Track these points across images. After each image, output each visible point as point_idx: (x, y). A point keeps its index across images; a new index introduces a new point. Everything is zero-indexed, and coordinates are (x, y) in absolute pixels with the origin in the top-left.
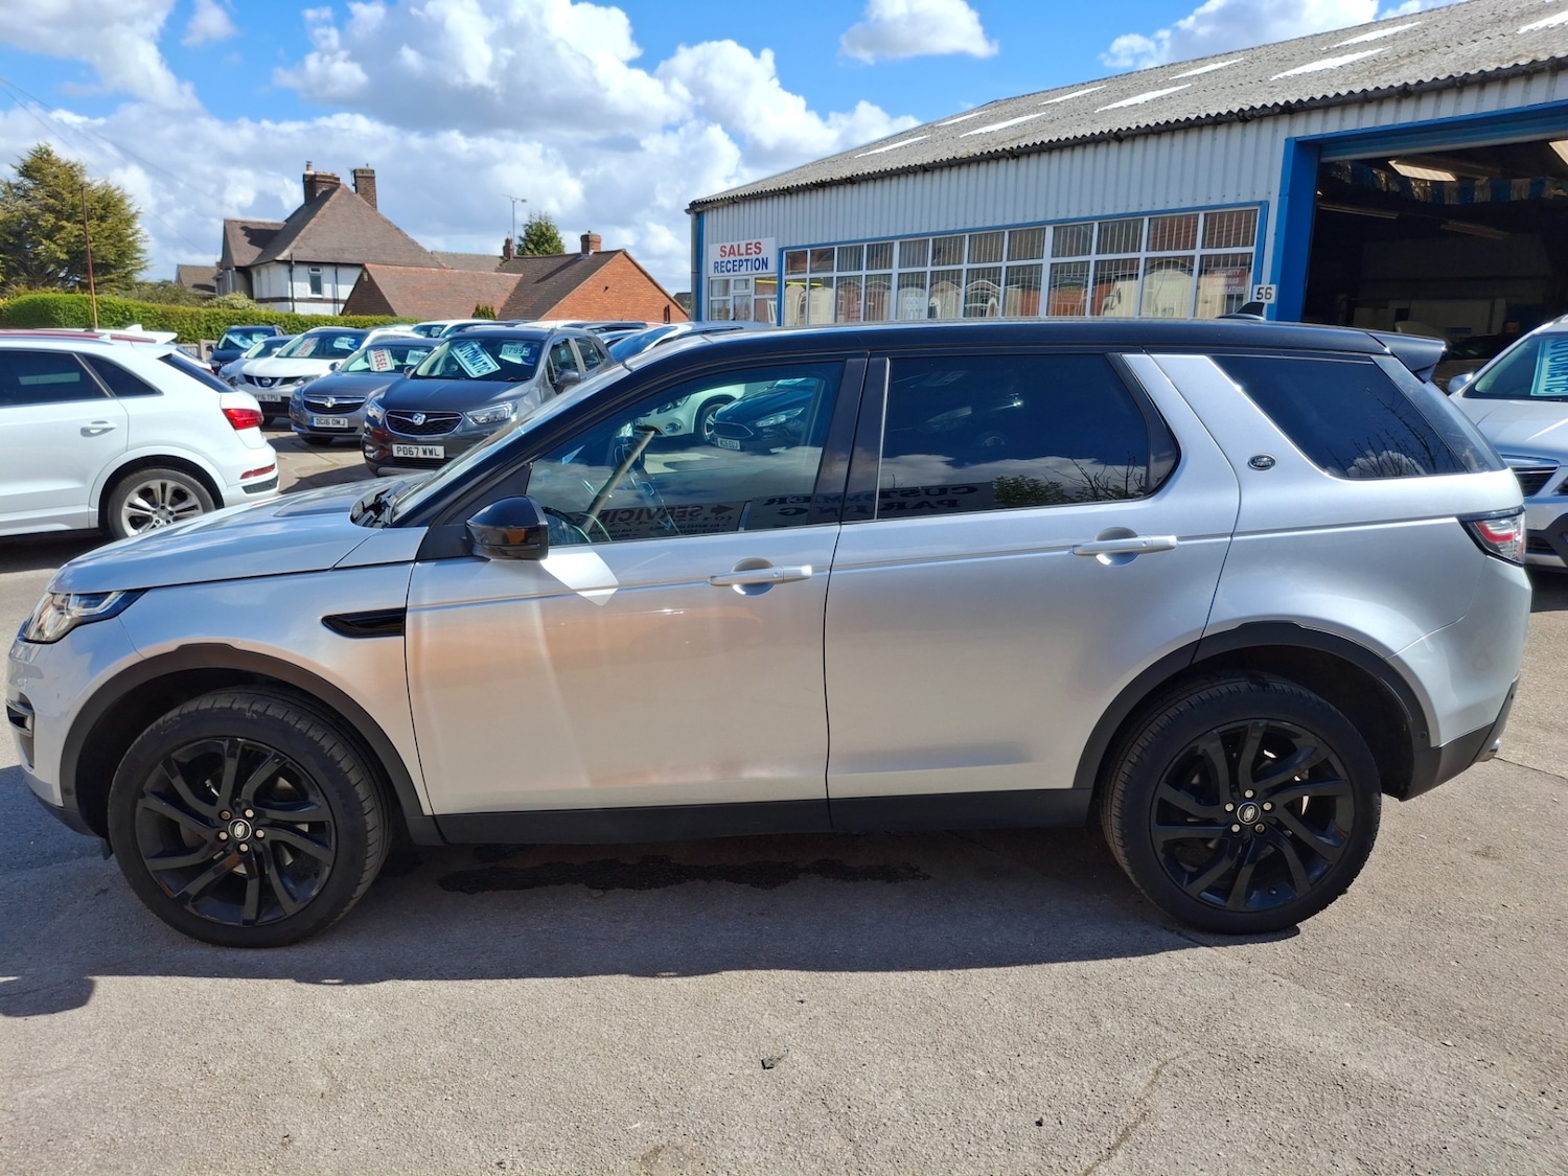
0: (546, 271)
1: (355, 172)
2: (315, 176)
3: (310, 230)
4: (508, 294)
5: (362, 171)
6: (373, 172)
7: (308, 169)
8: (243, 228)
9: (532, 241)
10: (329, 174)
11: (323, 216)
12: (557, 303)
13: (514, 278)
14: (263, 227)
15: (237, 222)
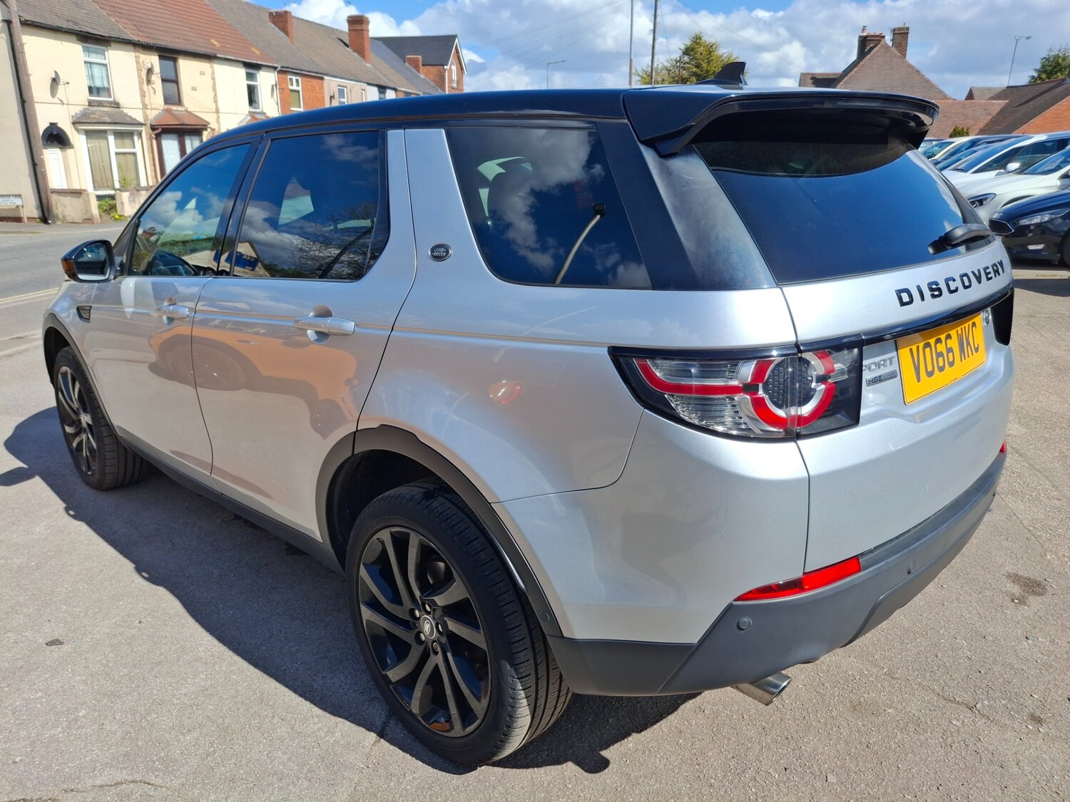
0: (1030, 96)
1: (894, 30)
2: (867, 36)
3: (851, 76)
4: (990, 117)
5: (900, 29)
6: (908, 28)
7: (863, 32)
8: (812, 78)
9: (1045, 72)
10: (878, 34)
11: (863, 66)
12: (1027, 122)
13: (999, 104)
14: (826, 77)
15: (808, 74)
